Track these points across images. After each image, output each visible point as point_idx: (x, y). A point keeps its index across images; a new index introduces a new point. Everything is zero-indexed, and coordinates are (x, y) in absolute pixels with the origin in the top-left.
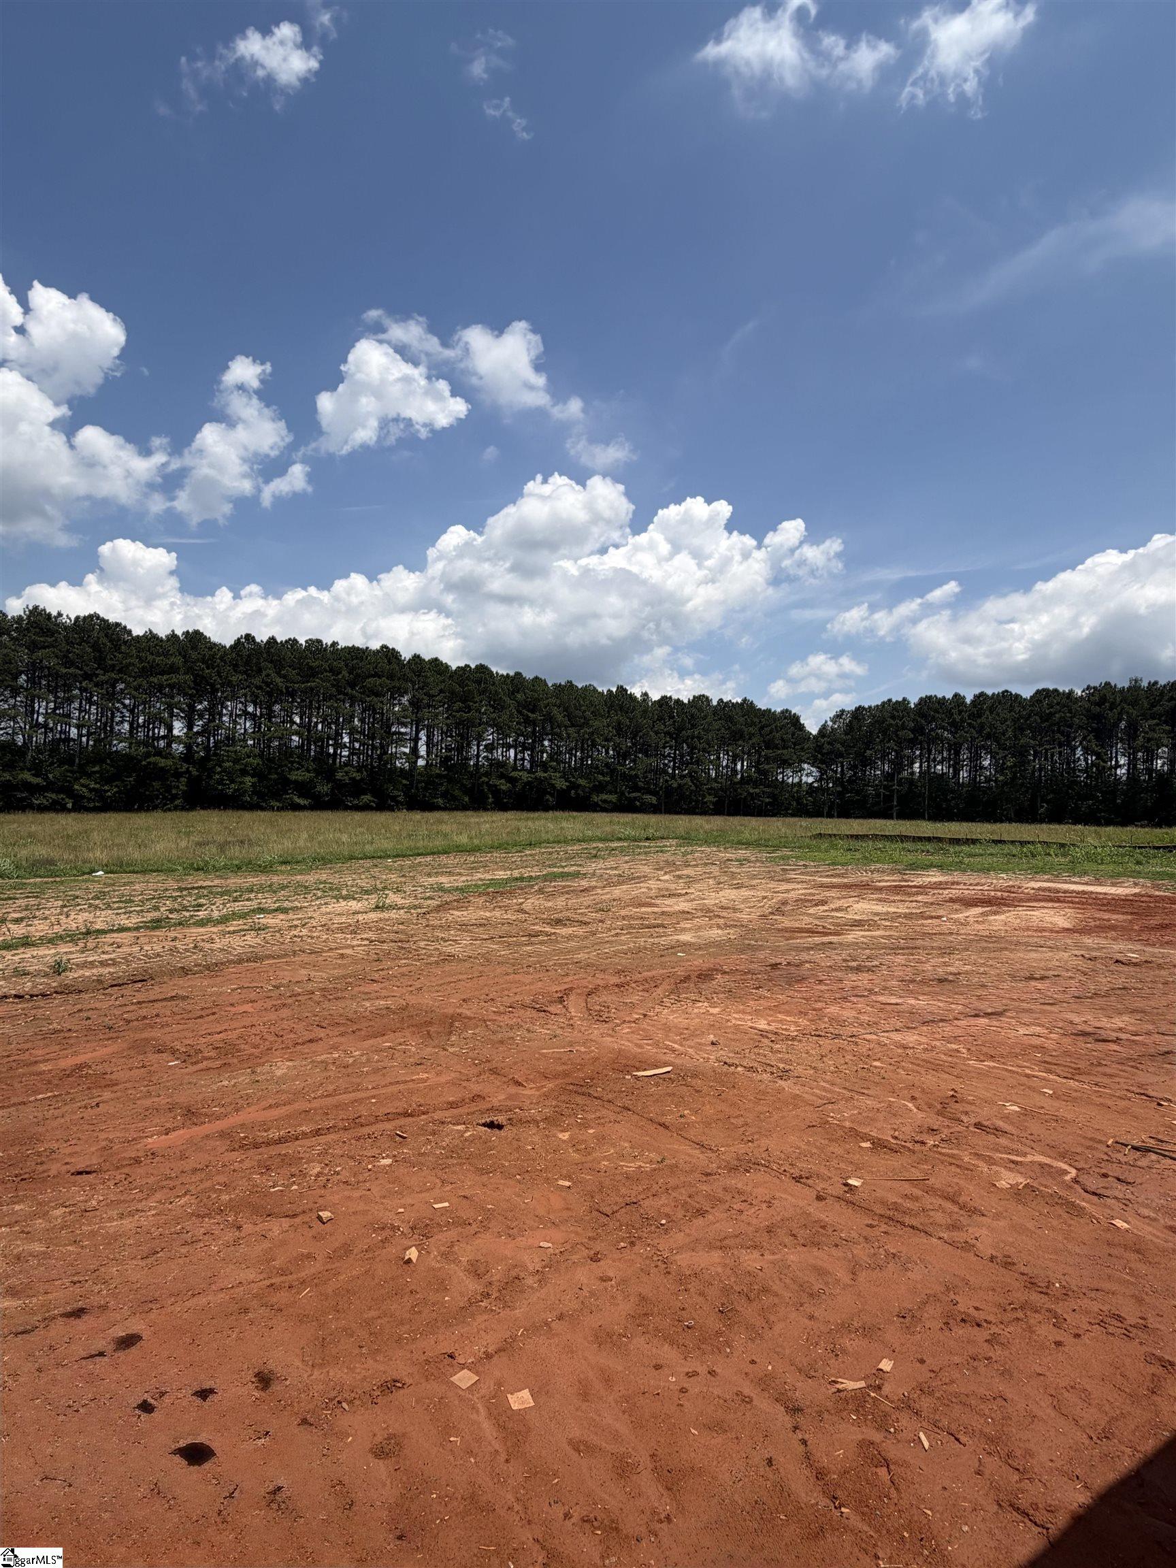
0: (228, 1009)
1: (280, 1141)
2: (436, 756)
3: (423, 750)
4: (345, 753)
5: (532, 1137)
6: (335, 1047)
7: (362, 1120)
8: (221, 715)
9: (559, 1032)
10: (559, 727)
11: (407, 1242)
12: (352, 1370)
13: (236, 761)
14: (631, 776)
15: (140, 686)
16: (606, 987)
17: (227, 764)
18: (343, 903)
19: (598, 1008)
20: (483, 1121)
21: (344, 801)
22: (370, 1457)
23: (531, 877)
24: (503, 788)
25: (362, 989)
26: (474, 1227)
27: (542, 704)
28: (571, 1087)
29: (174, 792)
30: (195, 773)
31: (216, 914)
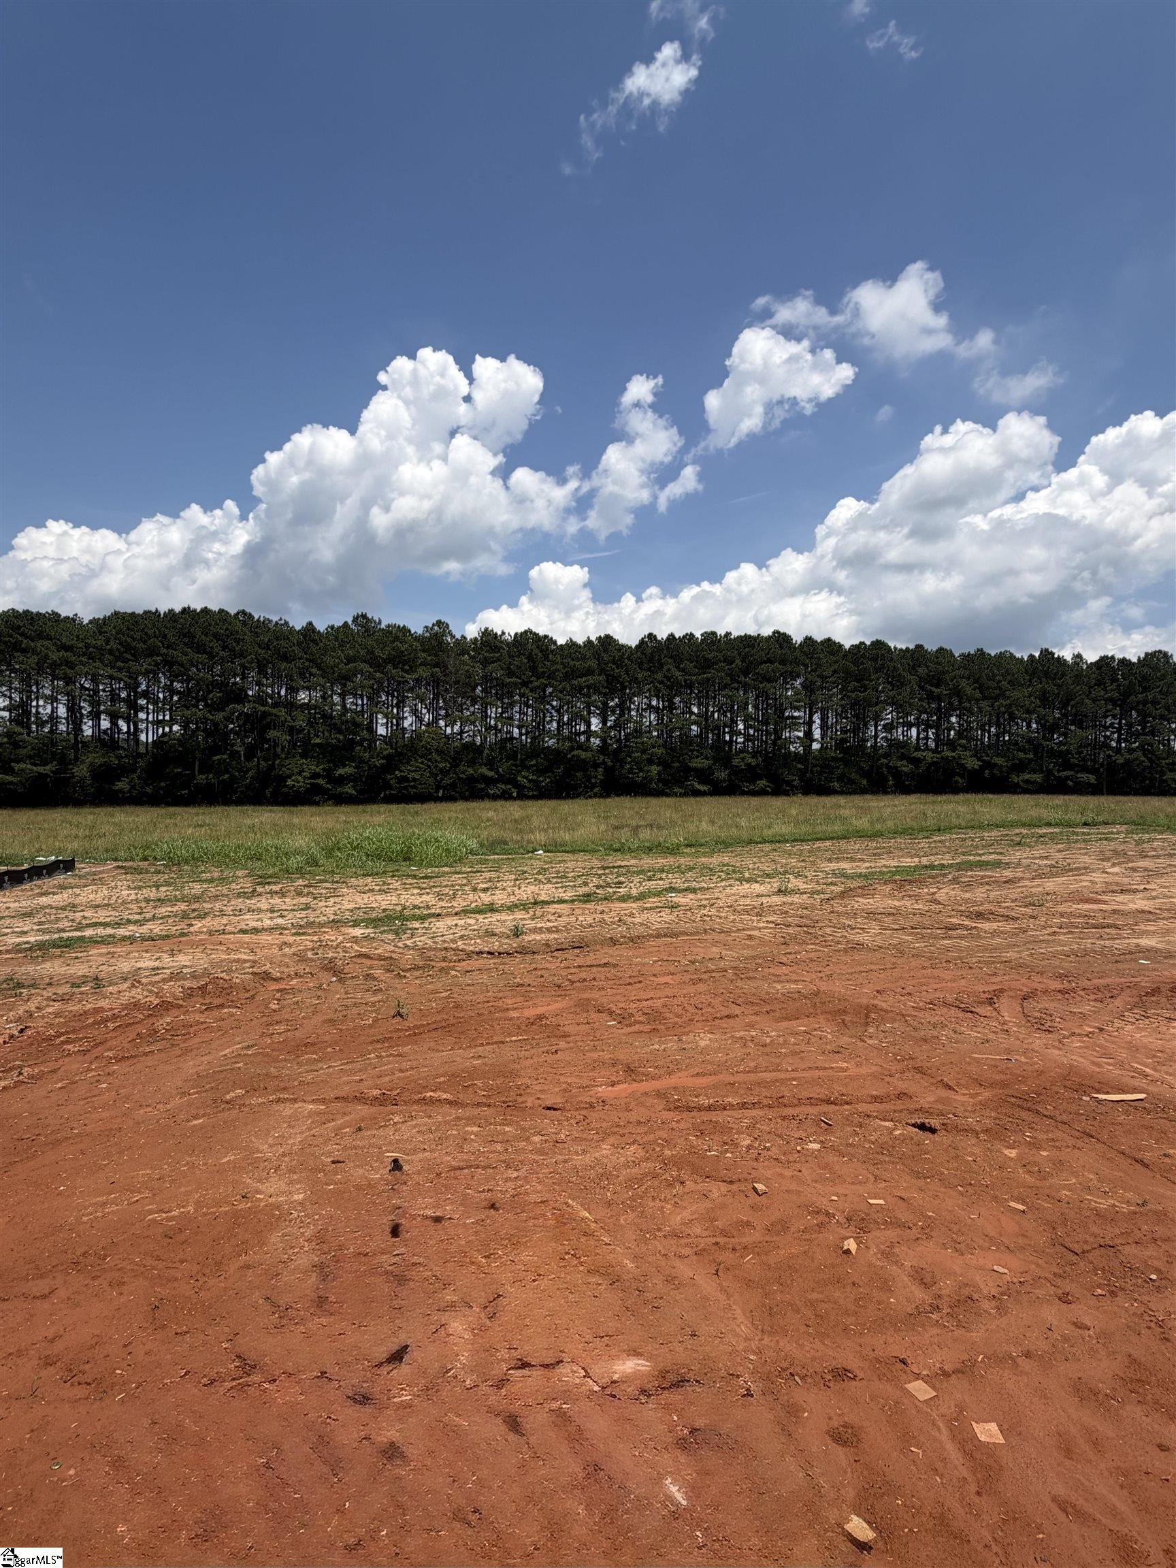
0: (652, 979)
1: (709, 1108)
2: (831, 738)
3: (817, 734)
4: (740, 740)
5: (972, 1148)
6: (751, 1026)
7: (785, 1101)
8: (630, 710)
9: (991, 1036)
10: (969, 701)
11: (845, 1233)
12: (802, 1346)
13: (644, 751)
14: (1060, 752)
15: (564, 689)
16: (1045, 992)
17: (636, 755)
18: (747, 886)
19: (1038, 1015)
20: (913, 1122)
21: (740, 787)
22: (829, 1440)
23: (943, 865)
24: (905, 769)
25: (771, 970)
26: (915, 1232)
27: (948, 677)
28: (1013, 1100)
29: (593, 781)
30: (610, 764)
31: (634, 892)
